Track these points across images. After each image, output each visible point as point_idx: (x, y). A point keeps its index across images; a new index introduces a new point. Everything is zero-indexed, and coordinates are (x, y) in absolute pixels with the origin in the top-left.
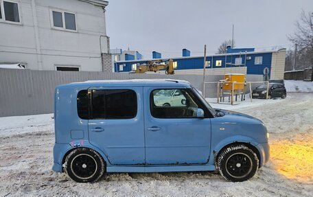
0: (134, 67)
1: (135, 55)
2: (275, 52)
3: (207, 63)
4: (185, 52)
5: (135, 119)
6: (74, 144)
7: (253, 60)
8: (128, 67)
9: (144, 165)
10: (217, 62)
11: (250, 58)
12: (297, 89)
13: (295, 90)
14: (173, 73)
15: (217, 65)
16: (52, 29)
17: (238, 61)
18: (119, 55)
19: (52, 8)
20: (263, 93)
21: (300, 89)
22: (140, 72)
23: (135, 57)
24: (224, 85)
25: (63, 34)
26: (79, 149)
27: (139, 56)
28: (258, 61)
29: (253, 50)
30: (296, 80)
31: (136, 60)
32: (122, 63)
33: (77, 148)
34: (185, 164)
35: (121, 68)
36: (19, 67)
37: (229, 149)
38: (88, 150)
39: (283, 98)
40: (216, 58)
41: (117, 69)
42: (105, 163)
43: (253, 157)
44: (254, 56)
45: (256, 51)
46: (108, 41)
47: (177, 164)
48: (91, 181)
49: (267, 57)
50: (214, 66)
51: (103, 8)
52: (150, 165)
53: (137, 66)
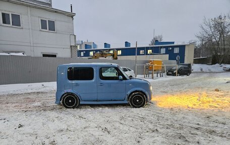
0: (91, 53)
1: (92, 45)
2: (187, 45)
3: (141, 52)
4: (127, 44)
5: (93, 80)
6: (66, 91)
7: (173, 50)
8: (87, 54)
9: (97, 101)
10: (149, 51)
11: (171, 49)
12: (202, 70)
13: (200, 71)
14: (116, 58)
15: (149, 53)
16: (40, 31)
17: (163, 51)
18: (81, 45)
19: (40, 17)
20: (174, 72)
21: (204, 70)
22: (95, 58)
23: (92, 47)
24: (149, 66)
25: (47, 34)
26: (68, 94)
27: (95, 46)
28: (176, 51)
29: (173, 43)
30: (202, 64)
31: (92, 49)
32: (82, 51)
33: (67, 93)
34: (115, 100)
35: (82, 54)
36: (23, 55)
37: (133, 94)
38: (72, 94)
39: (188, 75)
40: (148, 48)
41: (79, 55)
42: (79, 100)
43: (144, 97)
44: (173, 47)
45: (175, 44)
46: (75, 38)
47: (111, 100)
48: (73, 108)
49: (182, 48)
50: (147, 54)
51: (72, 17)
52: (100, 101)
53: (94, 53)
